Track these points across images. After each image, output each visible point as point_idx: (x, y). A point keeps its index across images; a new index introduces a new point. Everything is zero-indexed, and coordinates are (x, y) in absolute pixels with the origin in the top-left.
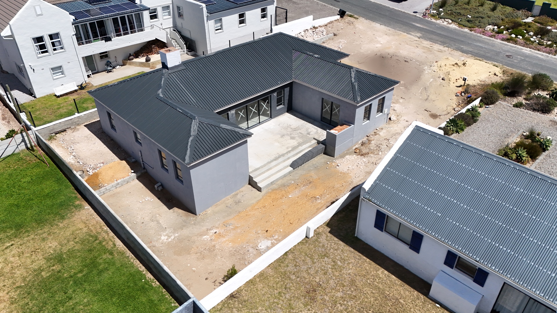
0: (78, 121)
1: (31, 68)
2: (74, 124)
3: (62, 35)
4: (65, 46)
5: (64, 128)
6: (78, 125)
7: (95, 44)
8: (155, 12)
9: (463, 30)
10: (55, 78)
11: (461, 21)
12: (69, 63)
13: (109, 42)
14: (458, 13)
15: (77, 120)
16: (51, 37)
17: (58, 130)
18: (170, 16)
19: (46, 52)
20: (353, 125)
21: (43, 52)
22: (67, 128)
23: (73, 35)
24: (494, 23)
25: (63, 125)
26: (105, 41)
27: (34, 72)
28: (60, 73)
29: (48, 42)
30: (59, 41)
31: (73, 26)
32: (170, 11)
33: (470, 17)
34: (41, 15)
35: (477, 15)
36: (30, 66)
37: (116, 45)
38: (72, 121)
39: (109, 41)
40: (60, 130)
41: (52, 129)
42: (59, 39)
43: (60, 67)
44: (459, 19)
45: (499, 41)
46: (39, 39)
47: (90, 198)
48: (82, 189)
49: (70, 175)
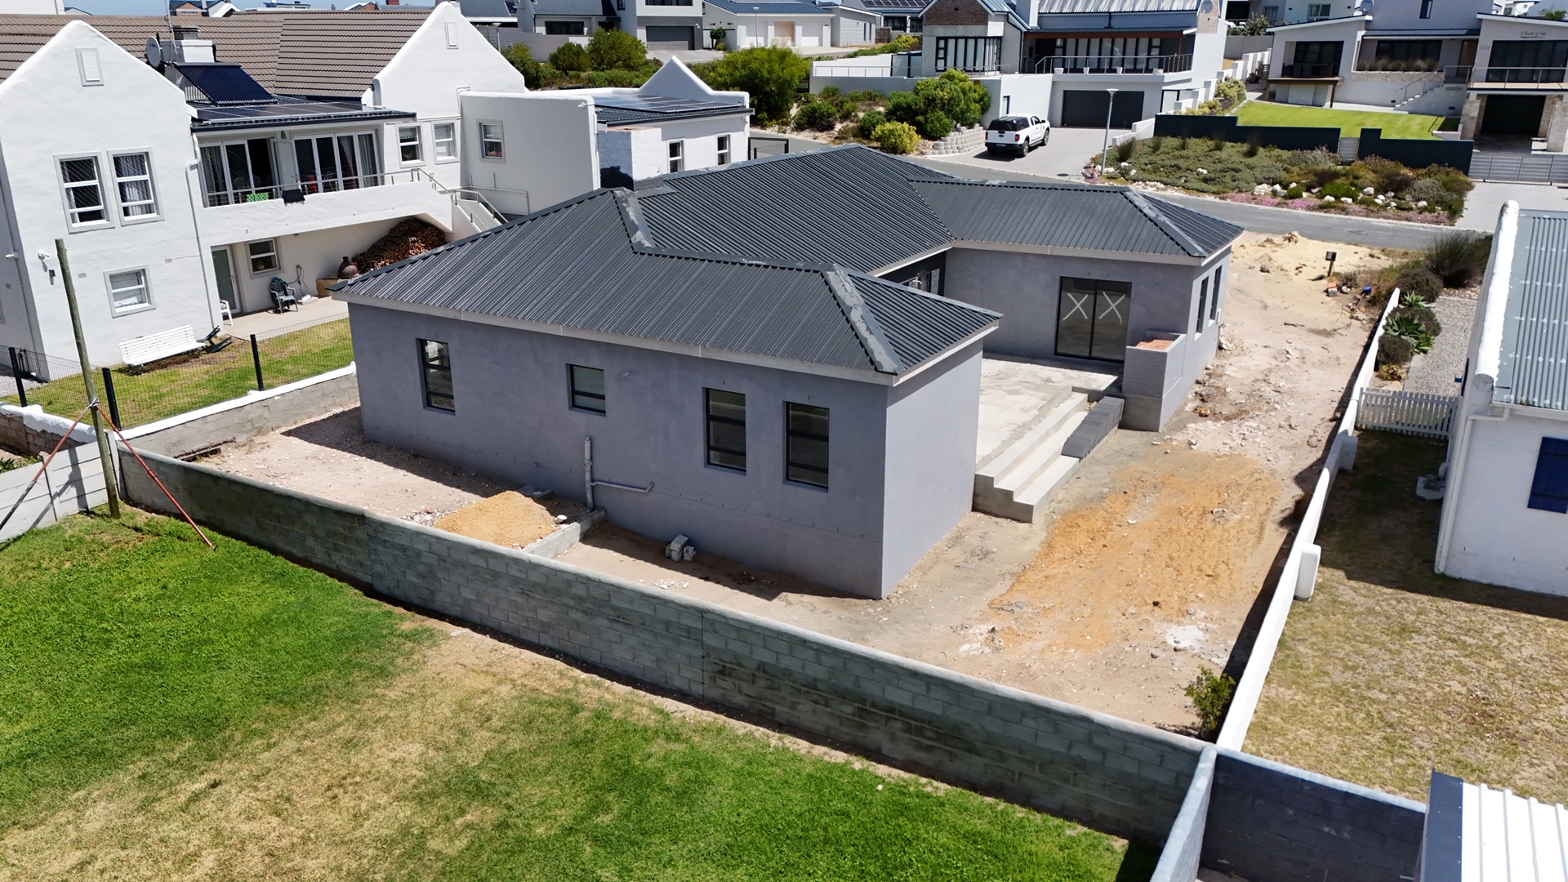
0: (260, 417)
1: (45, 268)
2: (249, 426)
3: (156, 161)
4: (164, 200)
5: (215, 442)
6: (260, 431)
7: (253, 206)
8: (413, 139)
9: (1201, 198)
10: (118, 310)
11: (1186, 181)
12: (170, 261)
13: (295, 204)
14: (1172, 166)
15: (257, 413)
16: (121, 164)
17: (195, 448)
18: (452, 157)
19: (97, 215)
20: (1182, 336)
21: (84, 217)
22: (225, 442)
23: (192, 167)
24: (1269, 179)
25: (211, 427)
26: (285, 202)
27: (52, 283)
28: (134, 299)
29: (107, 180)
30: (146, 182)
31: (194, 135)
32: (454, 142)
33: (1205, 172)
34: (98, 84)
35: (1219, 166)
36: (41, 258)
37: (317, 219)
38: (243, 413)
39: (297, 201)
40: (200, 446)
41: (174, 439)
42: (146, 177)
43: (138, 275)
44: (1181, 177)
45: (1301, 212)
46: (78, 168)
47: (468, 594)
48: (412, 578)
49: (336, 549)
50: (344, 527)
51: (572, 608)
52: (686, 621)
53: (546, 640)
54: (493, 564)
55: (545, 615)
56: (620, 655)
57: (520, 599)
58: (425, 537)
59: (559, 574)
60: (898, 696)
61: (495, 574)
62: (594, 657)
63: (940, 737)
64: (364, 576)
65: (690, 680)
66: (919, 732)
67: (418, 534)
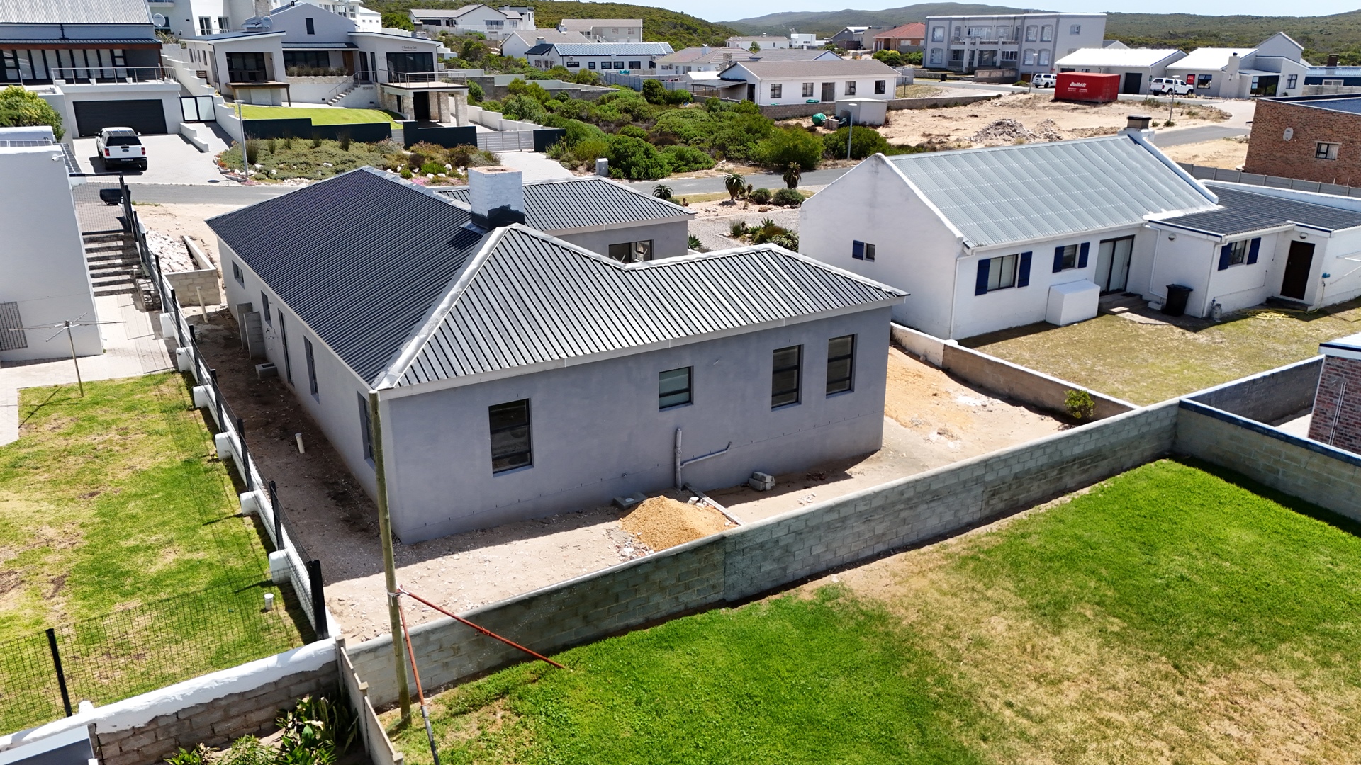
33: (331, 165)
47: (818, 550)
48: (768, 567)
49: (687, 587)
50: (699, 562)
51: (901, 510)
52: (976, 474)
53: (880, 547)
54: (844, 512)
55: (880, 529)
56: (933, 523)
57: (863, 527)
58: (785, 523)
59: (896, 490)
60: (1078, 450)
61: (844, 520)
62: (913, 538)
63: (1093, 461)
64: (716, 595)
65: (973, 513)
66: (1085, 464)
67: (779, 524)
